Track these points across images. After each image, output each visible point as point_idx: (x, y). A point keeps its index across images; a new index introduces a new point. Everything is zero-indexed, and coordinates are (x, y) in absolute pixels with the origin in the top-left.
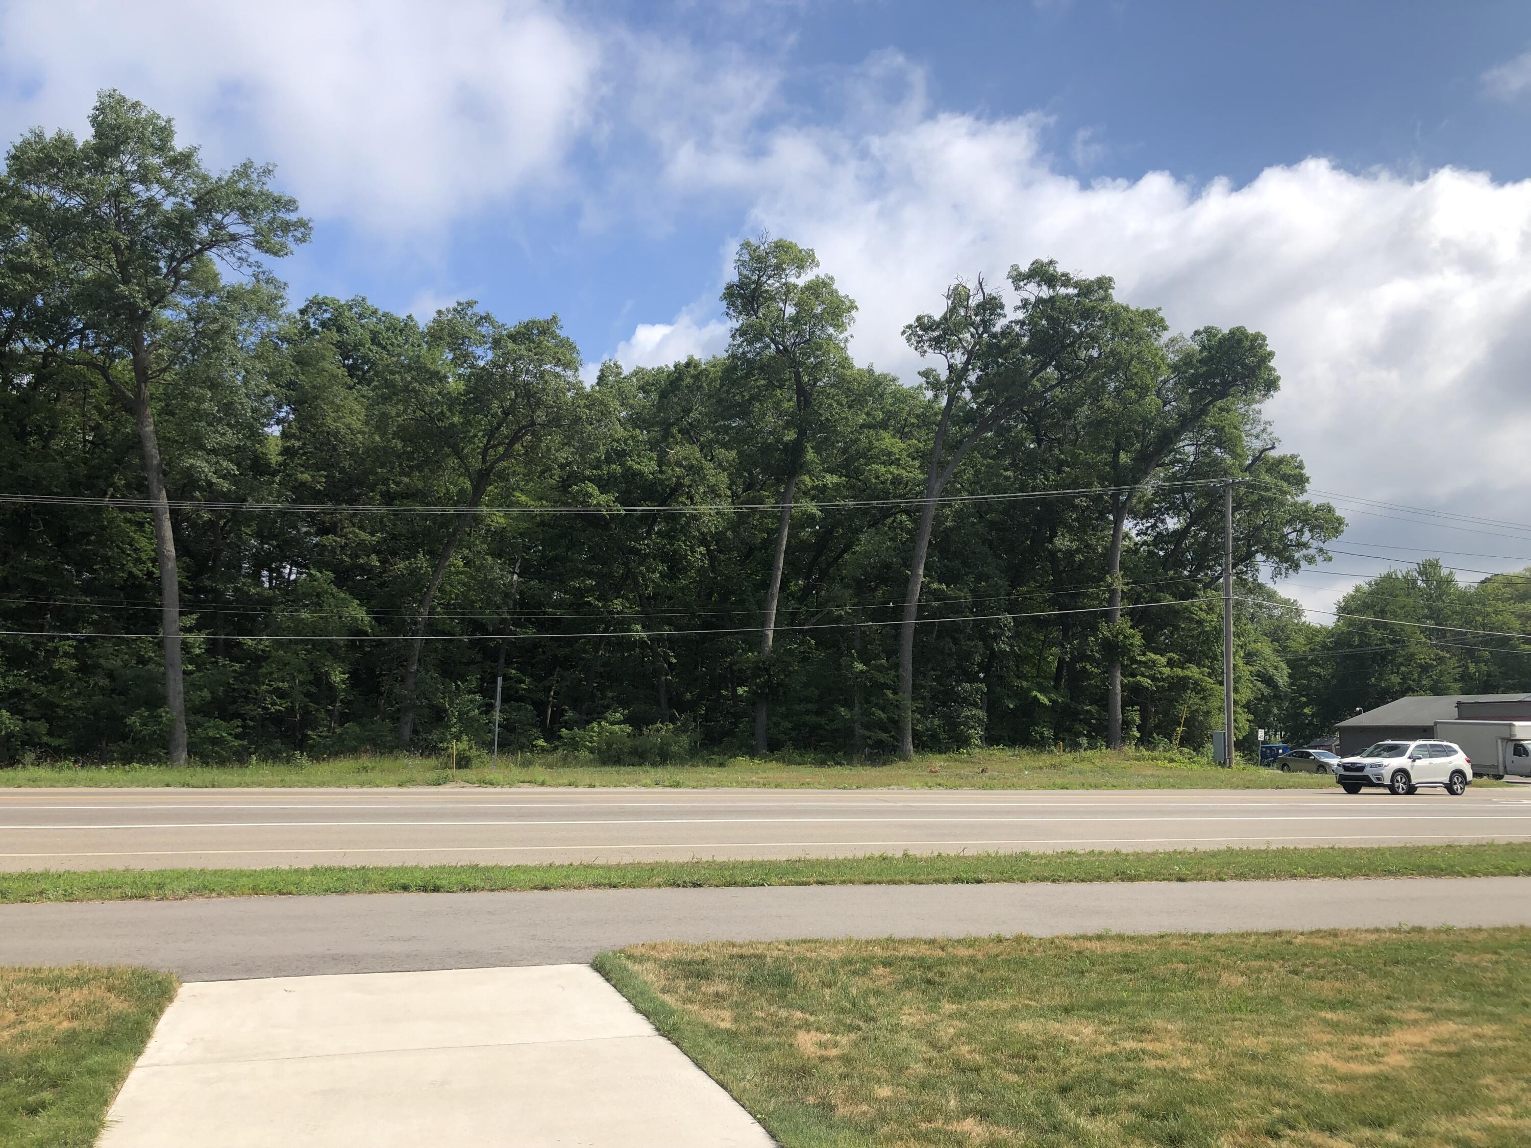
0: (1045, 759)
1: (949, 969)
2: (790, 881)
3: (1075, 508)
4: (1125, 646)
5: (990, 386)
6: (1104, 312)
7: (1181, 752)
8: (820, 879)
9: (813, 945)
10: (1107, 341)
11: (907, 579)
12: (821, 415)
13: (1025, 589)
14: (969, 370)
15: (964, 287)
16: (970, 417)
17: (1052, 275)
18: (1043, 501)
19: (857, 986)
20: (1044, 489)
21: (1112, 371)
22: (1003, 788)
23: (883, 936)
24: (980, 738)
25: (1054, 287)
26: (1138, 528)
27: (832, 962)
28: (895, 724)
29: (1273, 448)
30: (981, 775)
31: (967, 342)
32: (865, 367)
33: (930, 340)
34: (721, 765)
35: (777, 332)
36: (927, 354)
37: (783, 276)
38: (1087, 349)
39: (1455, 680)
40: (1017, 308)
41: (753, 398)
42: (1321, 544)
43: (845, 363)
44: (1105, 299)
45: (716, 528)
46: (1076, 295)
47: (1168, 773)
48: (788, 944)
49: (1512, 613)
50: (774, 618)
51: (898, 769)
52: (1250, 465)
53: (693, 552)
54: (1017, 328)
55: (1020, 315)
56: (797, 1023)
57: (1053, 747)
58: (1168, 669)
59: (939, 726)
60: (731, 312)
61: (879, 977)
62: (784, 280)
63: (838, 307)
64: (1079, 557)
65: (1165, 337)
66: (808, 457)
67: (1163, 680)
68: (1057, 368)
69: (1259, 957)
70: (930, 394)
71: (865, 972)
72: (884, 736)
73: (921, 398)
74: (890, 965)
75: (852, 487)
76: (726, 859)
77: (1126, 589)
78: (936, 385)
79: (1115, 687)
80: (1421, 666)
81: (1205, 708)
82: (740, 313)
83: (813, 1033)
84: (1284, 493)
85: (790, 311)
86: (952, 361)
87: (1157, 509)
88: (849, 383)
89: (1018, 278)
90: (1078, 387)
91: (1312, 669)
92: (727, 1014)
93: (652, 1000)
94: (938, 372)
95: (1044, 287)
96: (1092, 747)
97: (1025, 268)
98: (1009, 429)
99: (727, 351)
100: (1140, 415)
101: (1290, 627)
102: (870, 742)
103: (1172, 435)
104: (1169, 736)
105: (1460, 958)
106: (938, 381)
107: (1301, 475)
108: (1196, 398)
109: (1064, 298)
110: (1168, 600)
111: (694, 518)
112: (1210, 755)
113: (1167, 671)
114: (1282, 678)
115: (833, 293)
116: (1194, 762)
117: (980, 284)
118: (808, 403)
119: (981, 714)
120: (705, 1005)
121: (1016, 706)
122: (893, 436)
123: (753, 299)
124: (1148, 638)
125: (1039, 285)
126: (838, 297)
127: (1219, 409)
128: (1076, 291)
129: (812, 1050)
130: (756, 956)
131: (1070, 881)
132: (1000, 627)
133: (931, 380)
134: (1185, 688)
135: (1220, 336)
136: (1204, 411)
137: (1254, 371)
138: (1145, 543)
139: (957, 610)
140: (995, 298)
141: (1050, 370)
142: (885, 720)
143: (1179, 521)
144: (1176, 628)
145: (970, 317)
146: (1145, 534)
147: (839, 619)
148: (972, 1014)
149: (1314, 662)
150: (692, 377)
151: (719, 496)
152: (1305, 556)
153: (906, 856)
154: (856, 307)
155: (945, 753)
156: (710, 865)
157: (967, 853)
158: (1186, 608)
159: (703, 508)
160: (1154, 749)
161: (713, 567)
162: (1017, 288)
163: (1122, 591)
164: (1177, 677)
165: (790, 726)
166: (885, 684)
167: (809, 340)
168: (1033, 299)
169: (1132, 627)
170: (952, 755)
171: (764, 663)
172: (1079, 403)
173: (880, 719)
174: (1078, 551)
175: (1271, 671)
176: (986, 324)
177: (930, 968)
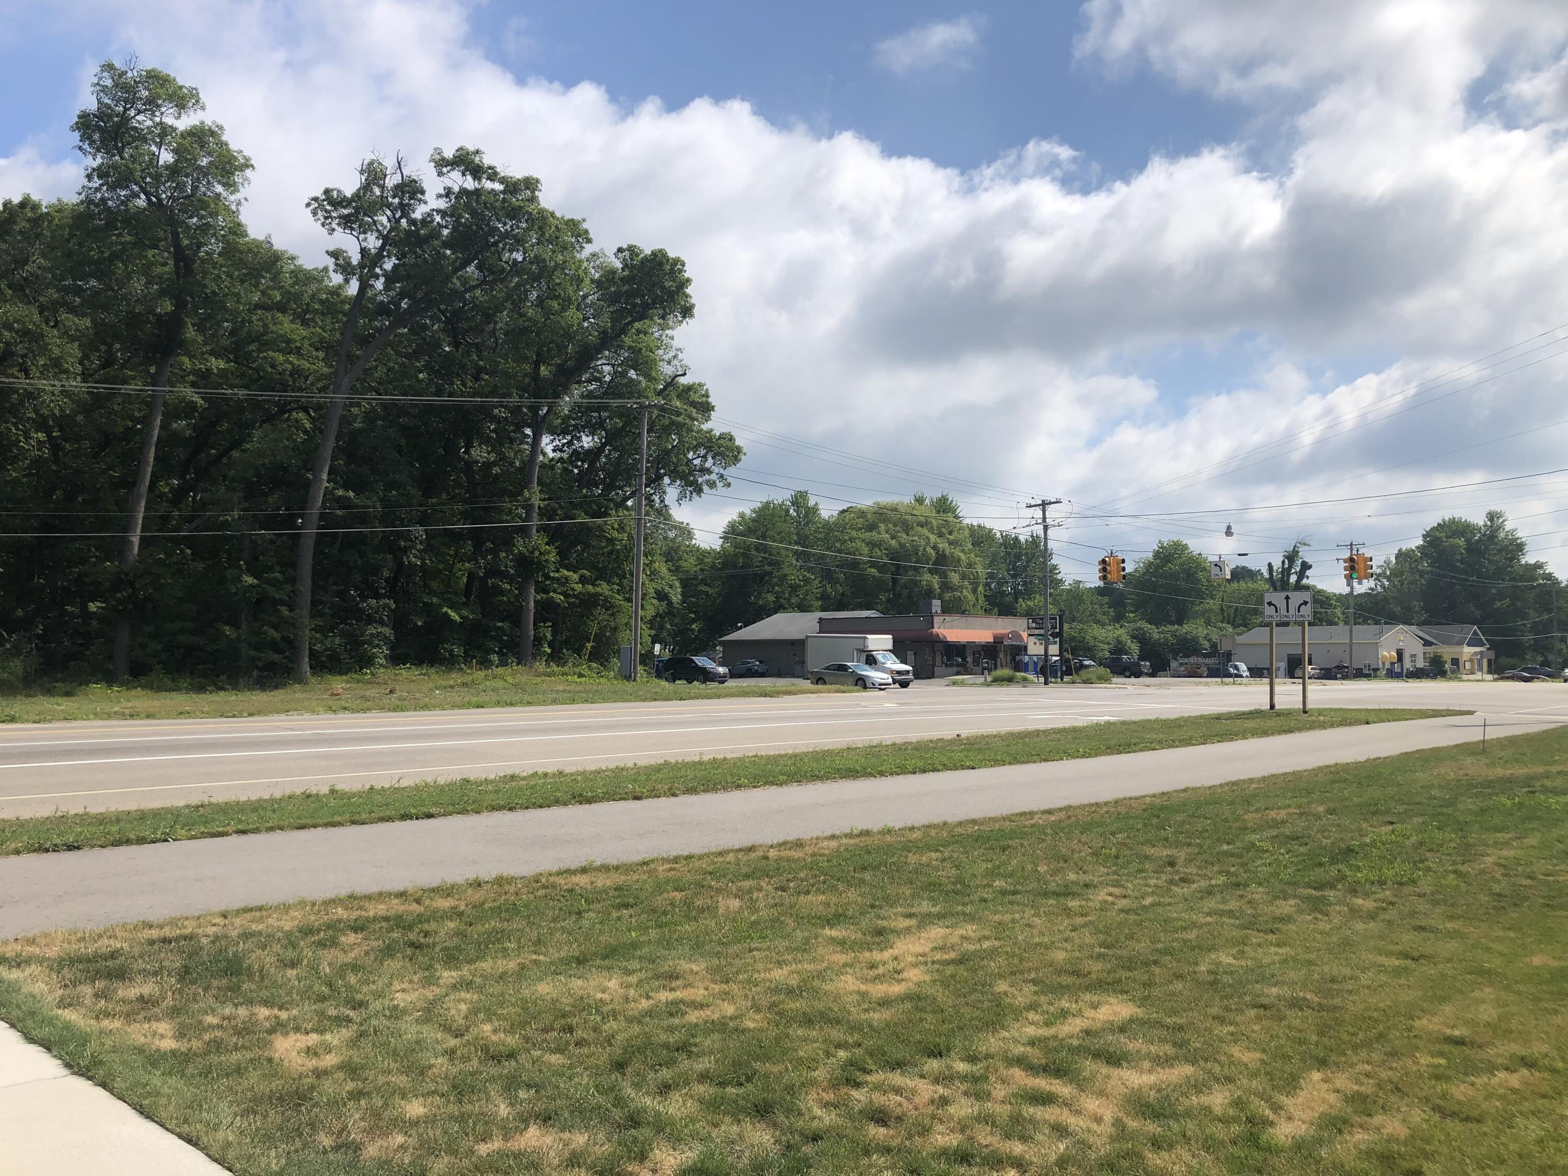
0: (455, 678)
1: (433, 926)
2: (202, 833)
3: (494, 419)
4: (540, 562)
5: (408, 277)
6: (531, 214)
7: (589, 667)
8: (240, 827)
9: (258, 914)
10: (533, 246)
11: (307, 485)
12: (205, 286)
13: (434, 500)
14: (384, 257)
15: (380, 164)
16: (382, 310)
17: (478, 166)
18: (459, 409)
19: (328, 960)
20: (461, 396)
21: (536, 278)
22: (415, 710)
23: (343, 893)
24: (385, 657)
25: (479, 179)
26: (554, 444)
27: (288, 934)
28: (290, 644)
29: (684, 374)
30: (388, 696)
31: (382, 225)
32: (261, 237)
33: (340, 217)
34: (68, 694)
35: (148, 180)
36: (335, 233)
37: (157, 113)
38: (511, 251)
39: (817, 599)
40: (439, 196)
41: (115, 256)
42: (722, 471)
43: (237, 229)
44: (533, 199)
45: (61, 409)
46: (501, 192)
47: (579, 688)
48: (225, 917)
49: (863, 541)
50: (140, 522)
51: (295, 693)
52: (662, 391)
53: (27, 437)
54: (438, 219)
55: (442, 204)
56: (267, 1024)
57: (463, 666)
58: (580, 585)
59: (340, 645)
60: (86, 146)
61: (352, 946)
62: (157, 119)
63: (229, 163)
64: (496, 470)
65: (588, 249)
66: (188, 335)
67: (574, 596)
68: (479, 267)
69: (747, 876)
70: (337, 279)
71: (333, 943)
72: (276, 658)
73: (326, 282)
74: (362, 929)
75: (243, 375)
76: (103, 810)
77: (542, 504)
78: (345, 268)
79: (528, 603)
80: (791, 586)
81: (613, 624)
82: (98, 150)
83: (293, 1037)
84: (693, 419)
85: (166, 157)
86: (364, 244)
87: (574, 426)
88: (241, 253)
89: (442, 164)
90: (499, 292)
91: (703, 588)
92: (163, 1027)
93: (51, 1021)
94: (350, 254)
95: (469, 178)
96: (503, 664)
97: (449, 154)
98: (425, 327)
99: (80, 194)
100: (562, 328)
101: (683, 548)
102: (260, 664)
103: (593, 352)
104: (578, 651)
105: (912, 859)
106: (349, 264)
107: (708, 404)
108: (616, 317)
109: (489, 193)
110: (583, 519)
111: (30, 395)
112: (616, 669)
113: (579, 587)
114: (676, 596)
115: (223, 145)
116: (602, 677)
117: (399, 163)
118: (189, 271)
119: (387, 631)
120: (129, 1017)
121: (425, 623)
122: (292, 322)
123: (117, 135)
124: (563, 554)
125: (464, 175)
126: (228, 150)
127: (637, 330)
128: (501, 187)
129: (299, 1061)
130: (185, 938)
131: (527, 808)
132: (411, 540)
133: (341, 261)
134: (595, 604)
135: (642, 255)
136: (624, 331)
137: (673, 296)
138: (561, 460)
139: (363, 520)
140: (415, 181)
141: (471, 269)
142: (278, 639)
143: (593, 439)
144: (587, 546)
145: (387, 198)
146: (561, 451)
147: (225, 525)
148: (478, 980)
149: (703, 582)
150: (29, 220)
151: (66, 372)
152: (707, 482)
153: (333, 791)
154: (252, 166)
155: (346, 674)
156: (83, 818)
157: (403, 784)
158: (599, 526)
159: (43, 384)
160: (564, 665)
161: (55, 457)
162: (440, 174)
163: (539, 507)
164: (589, 593)
165: (159, 647)
166: (281, 600)
167: (192, 195)
168: (456, 189)
169: (547, 544)
170: (354, 675)
171: (127, 575)
172: (499, 309)
173: (273, 638)
174: (495, 464)
175: (667, 589)
176: (405, 209)
177: (410, 928)
